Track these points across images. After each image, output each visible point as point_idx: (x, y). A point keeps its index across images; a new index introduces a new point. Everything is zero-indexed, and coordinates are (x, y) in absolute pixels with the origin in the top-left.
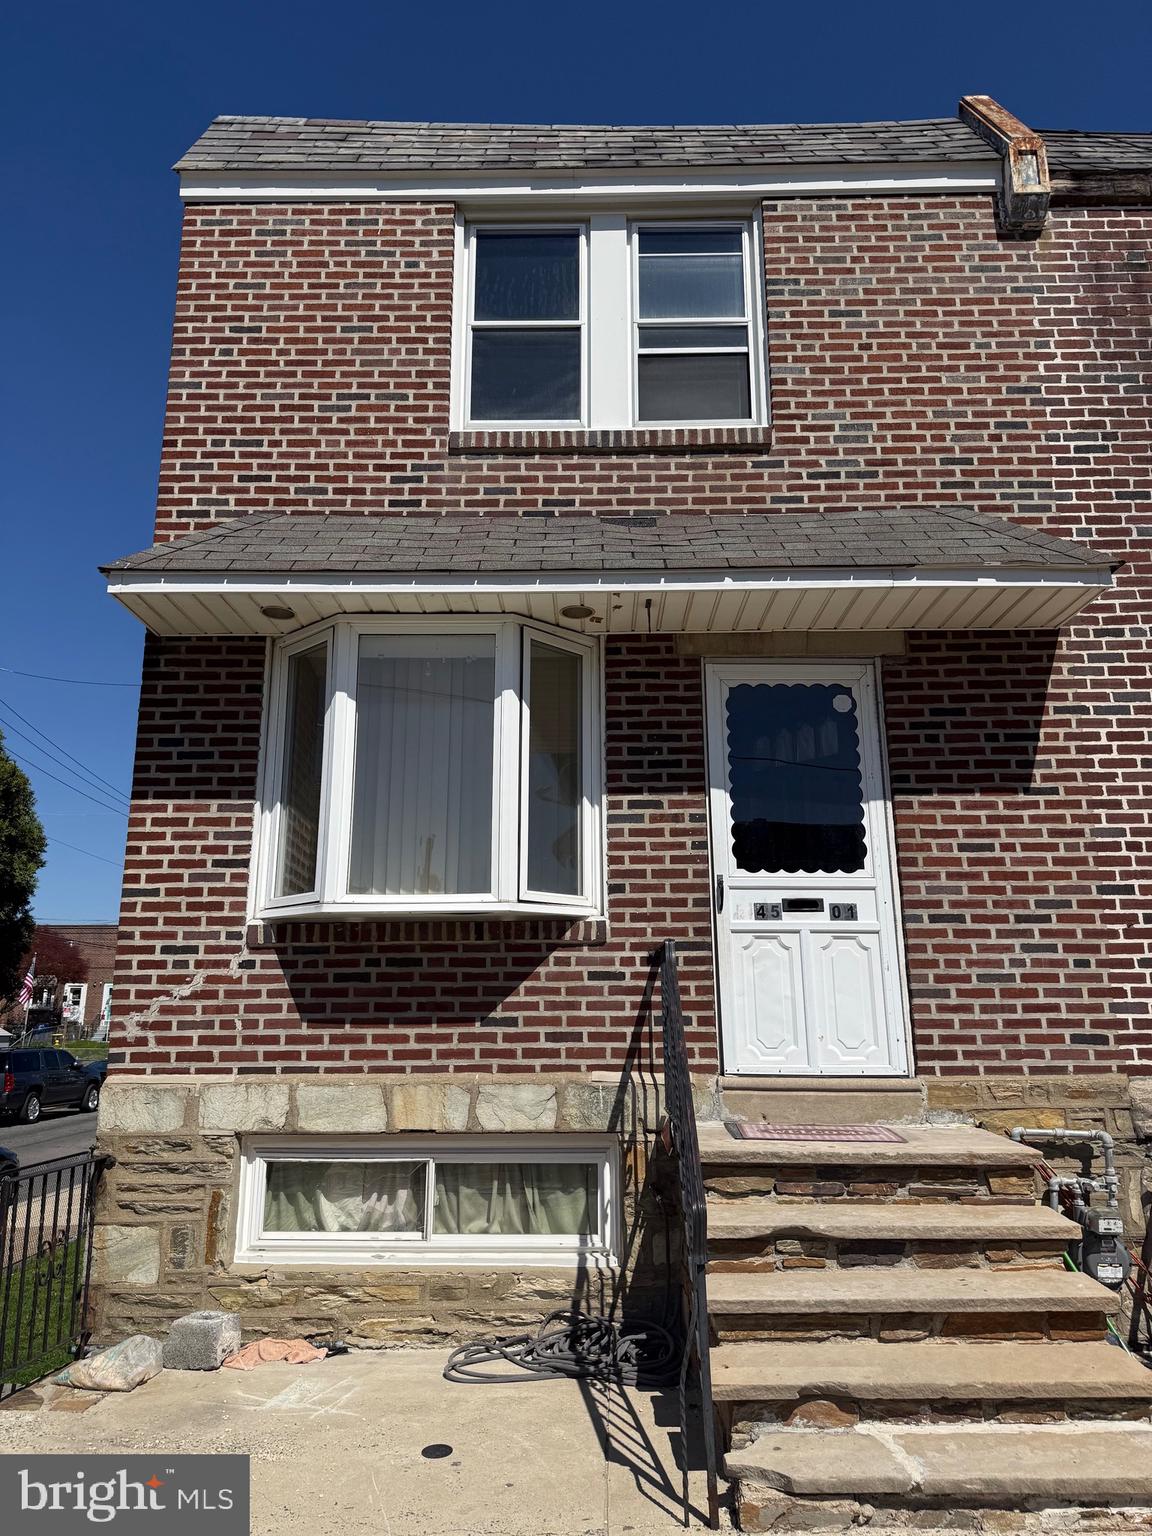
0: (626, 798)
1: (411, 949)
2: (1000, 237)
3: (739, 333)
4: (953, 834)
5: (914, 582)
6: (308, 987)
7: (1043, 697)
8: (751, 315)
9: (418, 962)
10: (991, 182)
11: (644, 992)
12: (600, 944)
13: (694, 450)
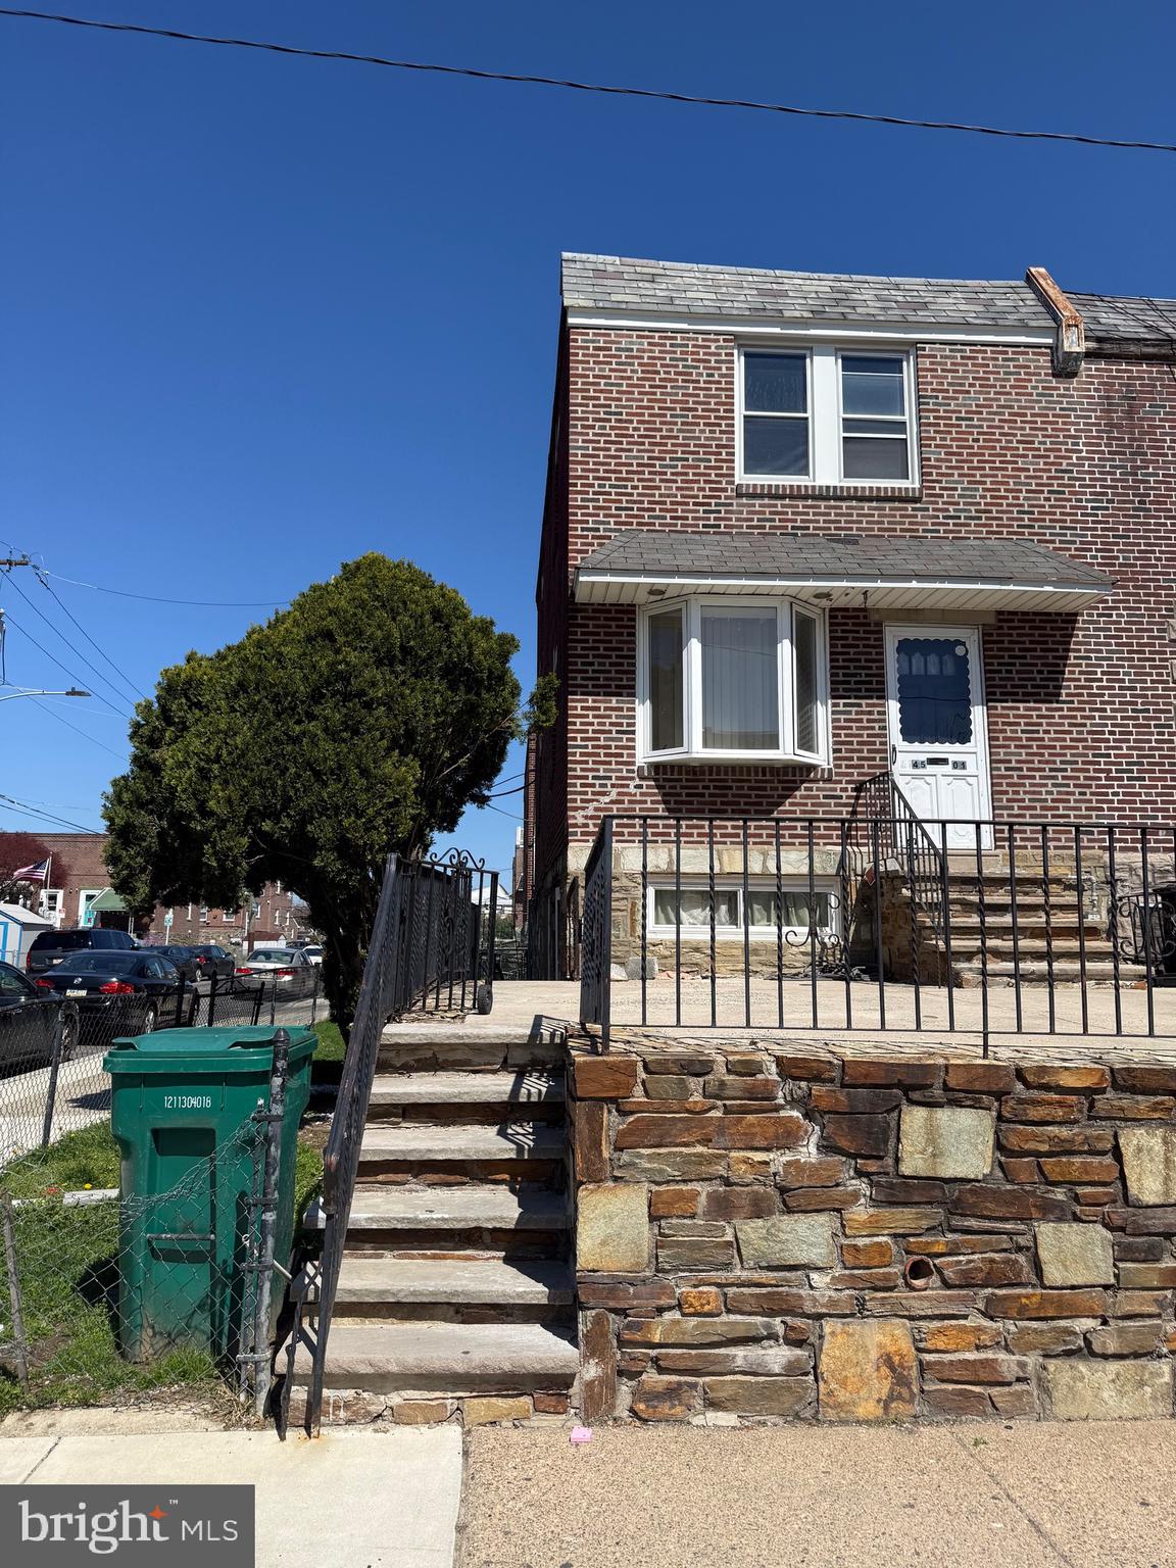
0: (842, 701)
1: (726, 781)
3: (901, 427)
4: (1019, 724)
5: (1011, 587)
6: (672, 799)
7: (1068, 650)
9: (731, 788)
10: (1050, 341)
11: (853, 806)
12: (829, 780)
13: (879, 499)
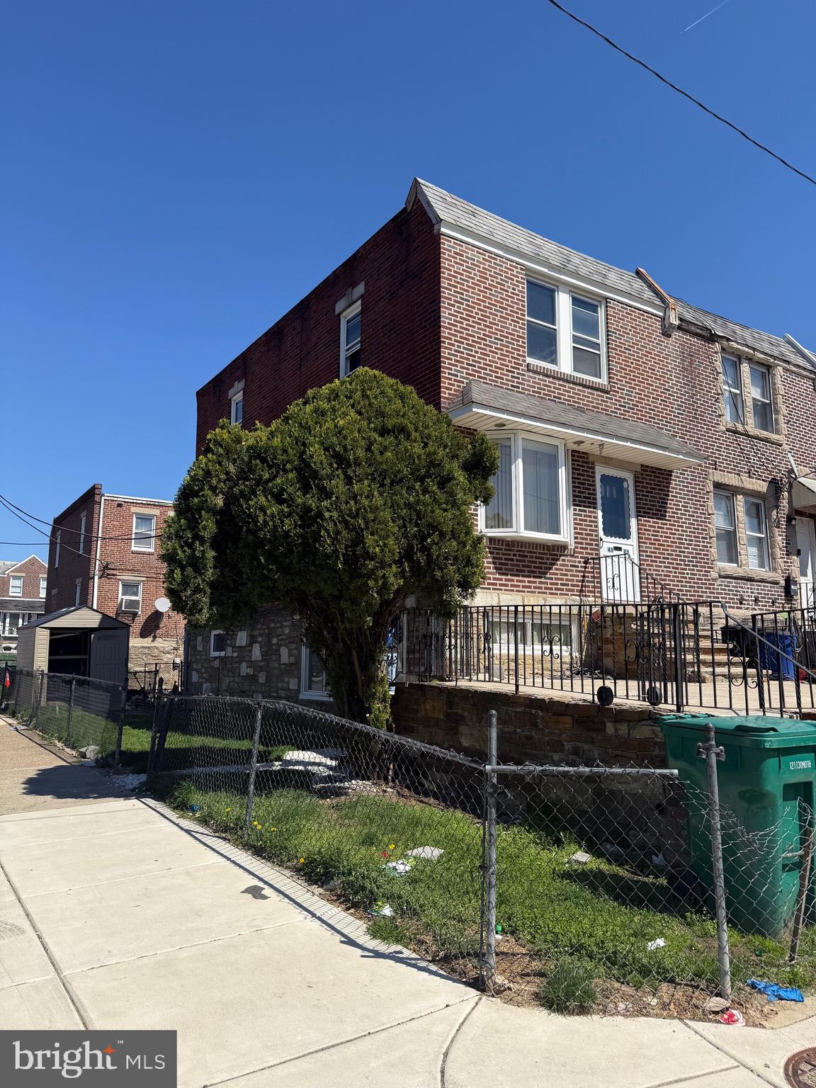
0: (578, 508)
1: (524, 551)
2: (663, 334)
3: (597, 346)
4: (650, 531)
5: (667, 453)
6: (498, 561)
7: (668, 491)
8: (602, 340)
9: (527, 556)
10: (661, 314)
11: (584, 572)
12: (572, 556)
13: (592, 388)
